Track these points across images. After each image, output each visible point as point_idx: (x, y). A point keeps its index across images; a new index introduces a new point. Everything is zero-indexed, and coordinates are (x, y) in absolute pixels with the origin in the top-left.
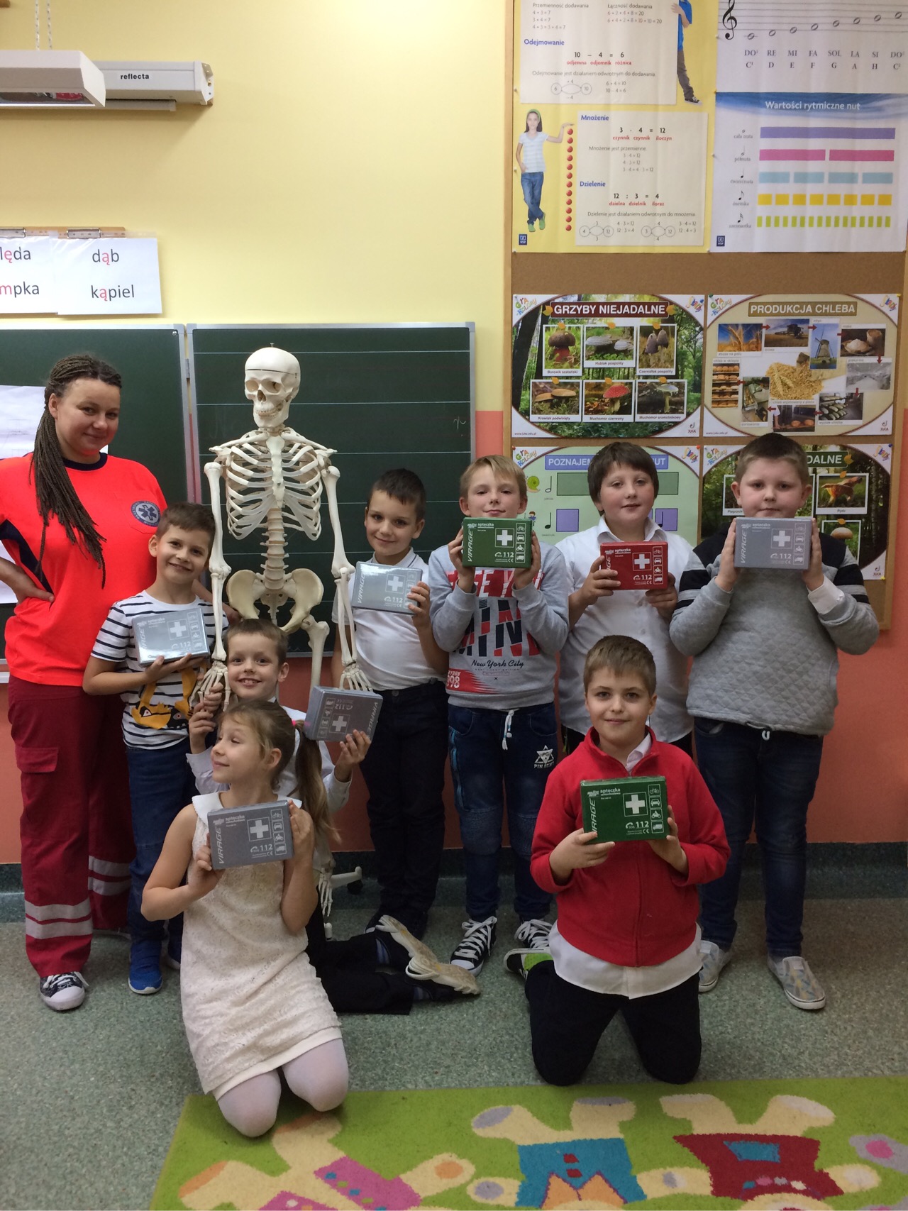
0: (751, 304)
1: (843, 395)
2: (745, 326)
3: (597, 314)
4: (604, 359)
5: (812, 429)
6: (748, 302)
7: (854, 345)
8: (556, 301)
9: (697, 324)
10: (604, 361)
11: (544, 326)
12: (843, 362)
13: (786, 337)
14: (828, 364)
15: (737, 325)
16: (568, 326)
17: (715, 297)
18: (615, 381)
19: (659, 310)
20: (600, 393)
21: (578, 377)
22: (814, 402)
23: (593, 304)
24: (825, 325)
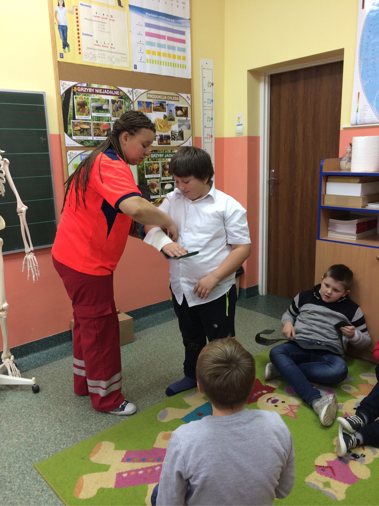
0: (147, 94)
1: (178, 131)
2: (146, 102)
3: (95, 93)
4: (99, 112)
5: (169, 144)
6: (146, 93)
7: (179, 112)
8: (78, 85)
9: (131, 100)
10: (99, 114)
11: (74, 96)
12: (177, 118)
13: (159, 108)
14: (172, 119)
15: (144, 102)
16: (84, 97)
17: (136, 90)
18: (104, 122)
19: (117, 93)
20: (99, 127)
21: (90, 120)
22: (169, 133)
23: (93, 88)
24: (170, 104)
